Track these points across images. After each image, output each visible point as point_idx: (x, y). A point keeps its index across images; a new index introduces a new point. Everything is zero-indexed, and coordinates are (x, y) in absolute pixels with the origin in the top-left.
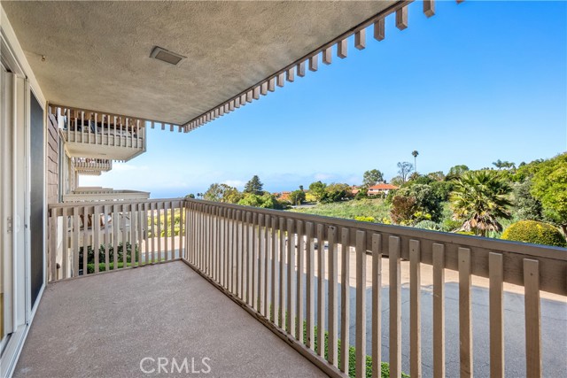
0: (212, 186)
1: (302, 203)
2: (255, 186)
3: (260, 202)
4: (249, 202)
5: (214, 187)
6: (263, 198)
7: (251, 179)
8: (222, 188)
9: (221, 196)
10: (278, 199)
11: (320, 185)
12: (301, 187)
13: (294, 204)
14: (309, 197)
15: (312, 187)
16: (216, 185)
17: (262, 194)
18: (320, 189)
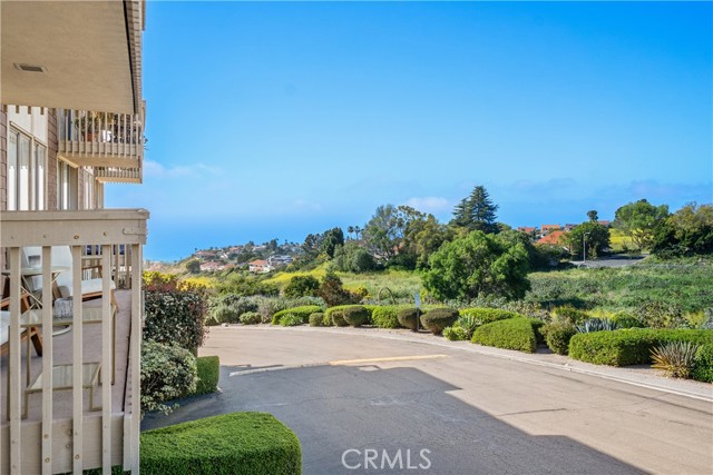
0: (381, 212)
1: (602, 255)
2: (478, 211)
3: (496, 250)
4: (469, 249)
5: (384, 213)
6: (500, 239)
7: (468, 195)
8: (402, 215)
9: (399, 232)
10: (537, 244)
11: (645, 209)
12: (593, 215)
13: (579, 257)
14: (617, 240)
15: (625, 214)
16: (390, 209)
17: (496, 229)
18: (650, 220)
